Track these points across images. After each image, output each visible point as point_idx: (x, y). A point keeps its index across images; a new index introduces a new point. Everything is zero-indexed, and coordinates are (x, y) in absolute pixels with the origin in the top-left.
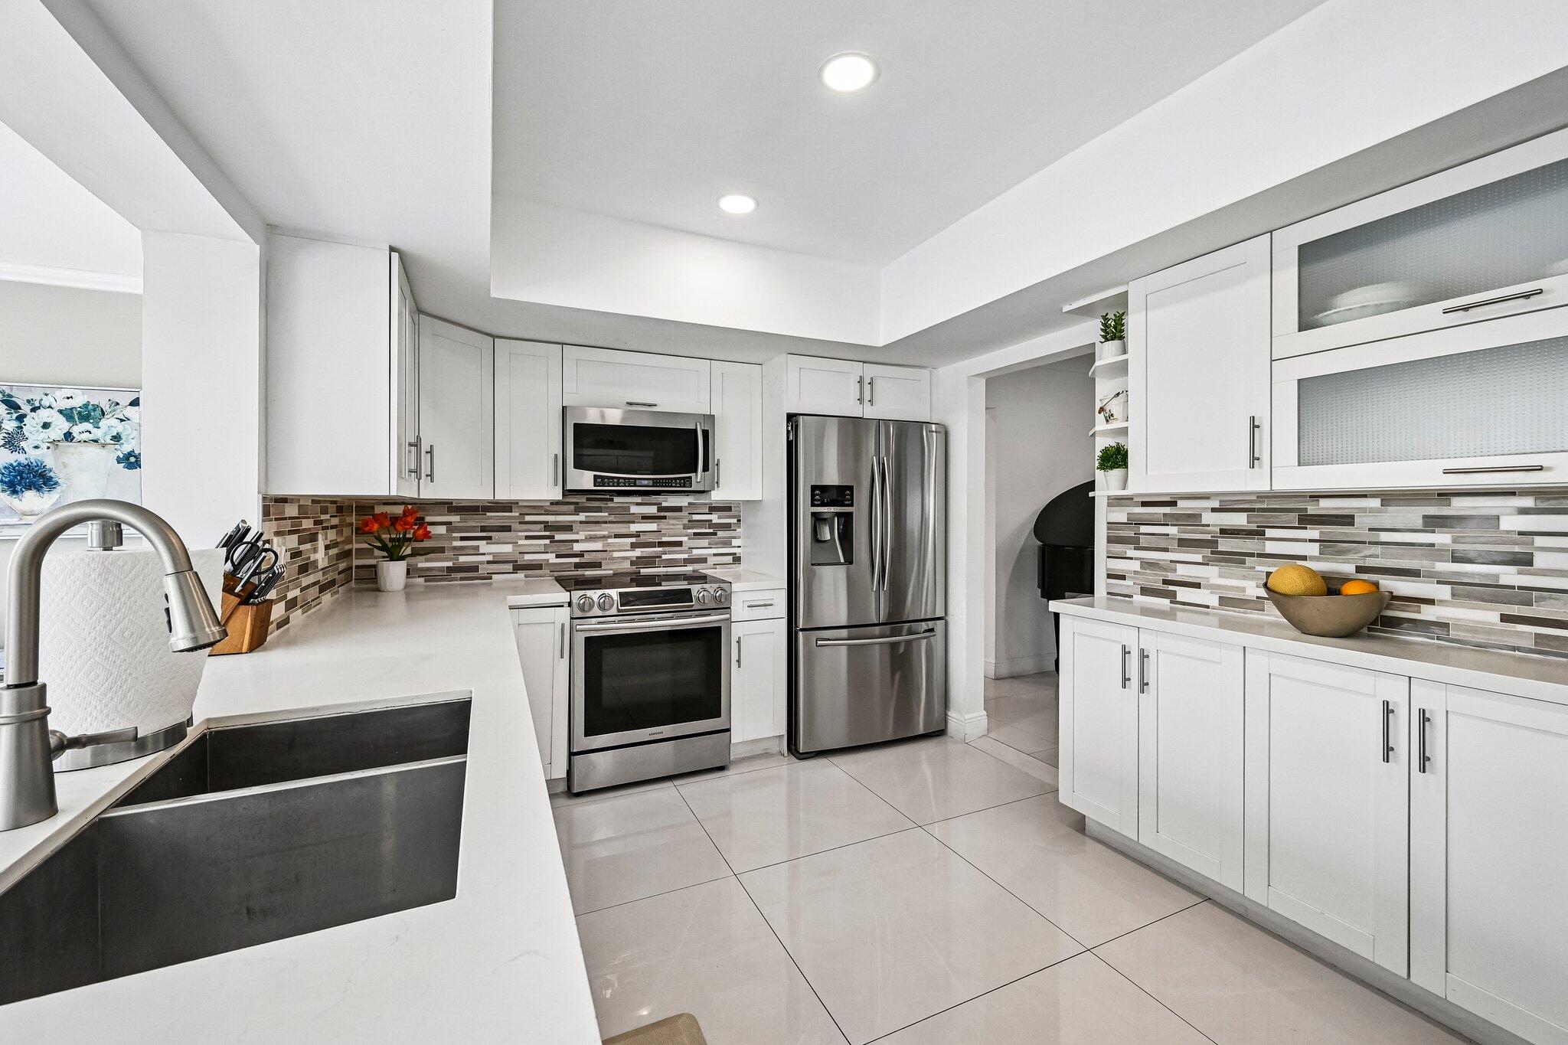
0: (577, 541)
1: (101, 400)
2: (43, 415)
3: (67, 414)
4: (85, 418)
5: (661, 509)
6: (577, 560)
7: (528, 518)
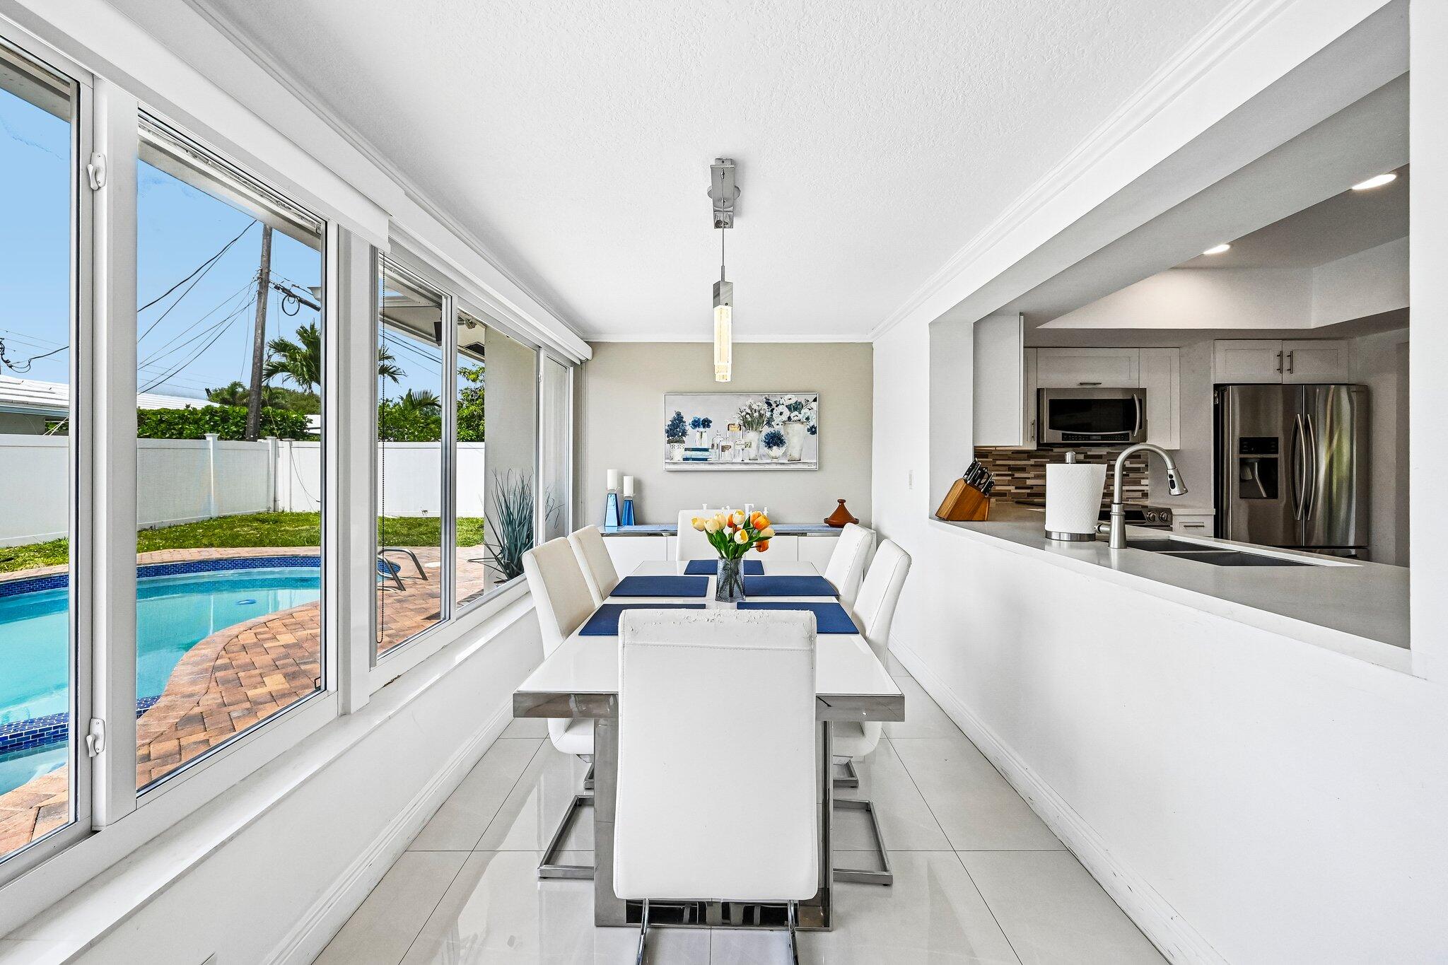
0: (1029, 478)
1: (802, 399)
2: (781, 408)
3: (789, 407)
4: (795, 409)
5: (1087, 456)
6: (1029, 491)
7: (998, 462)
